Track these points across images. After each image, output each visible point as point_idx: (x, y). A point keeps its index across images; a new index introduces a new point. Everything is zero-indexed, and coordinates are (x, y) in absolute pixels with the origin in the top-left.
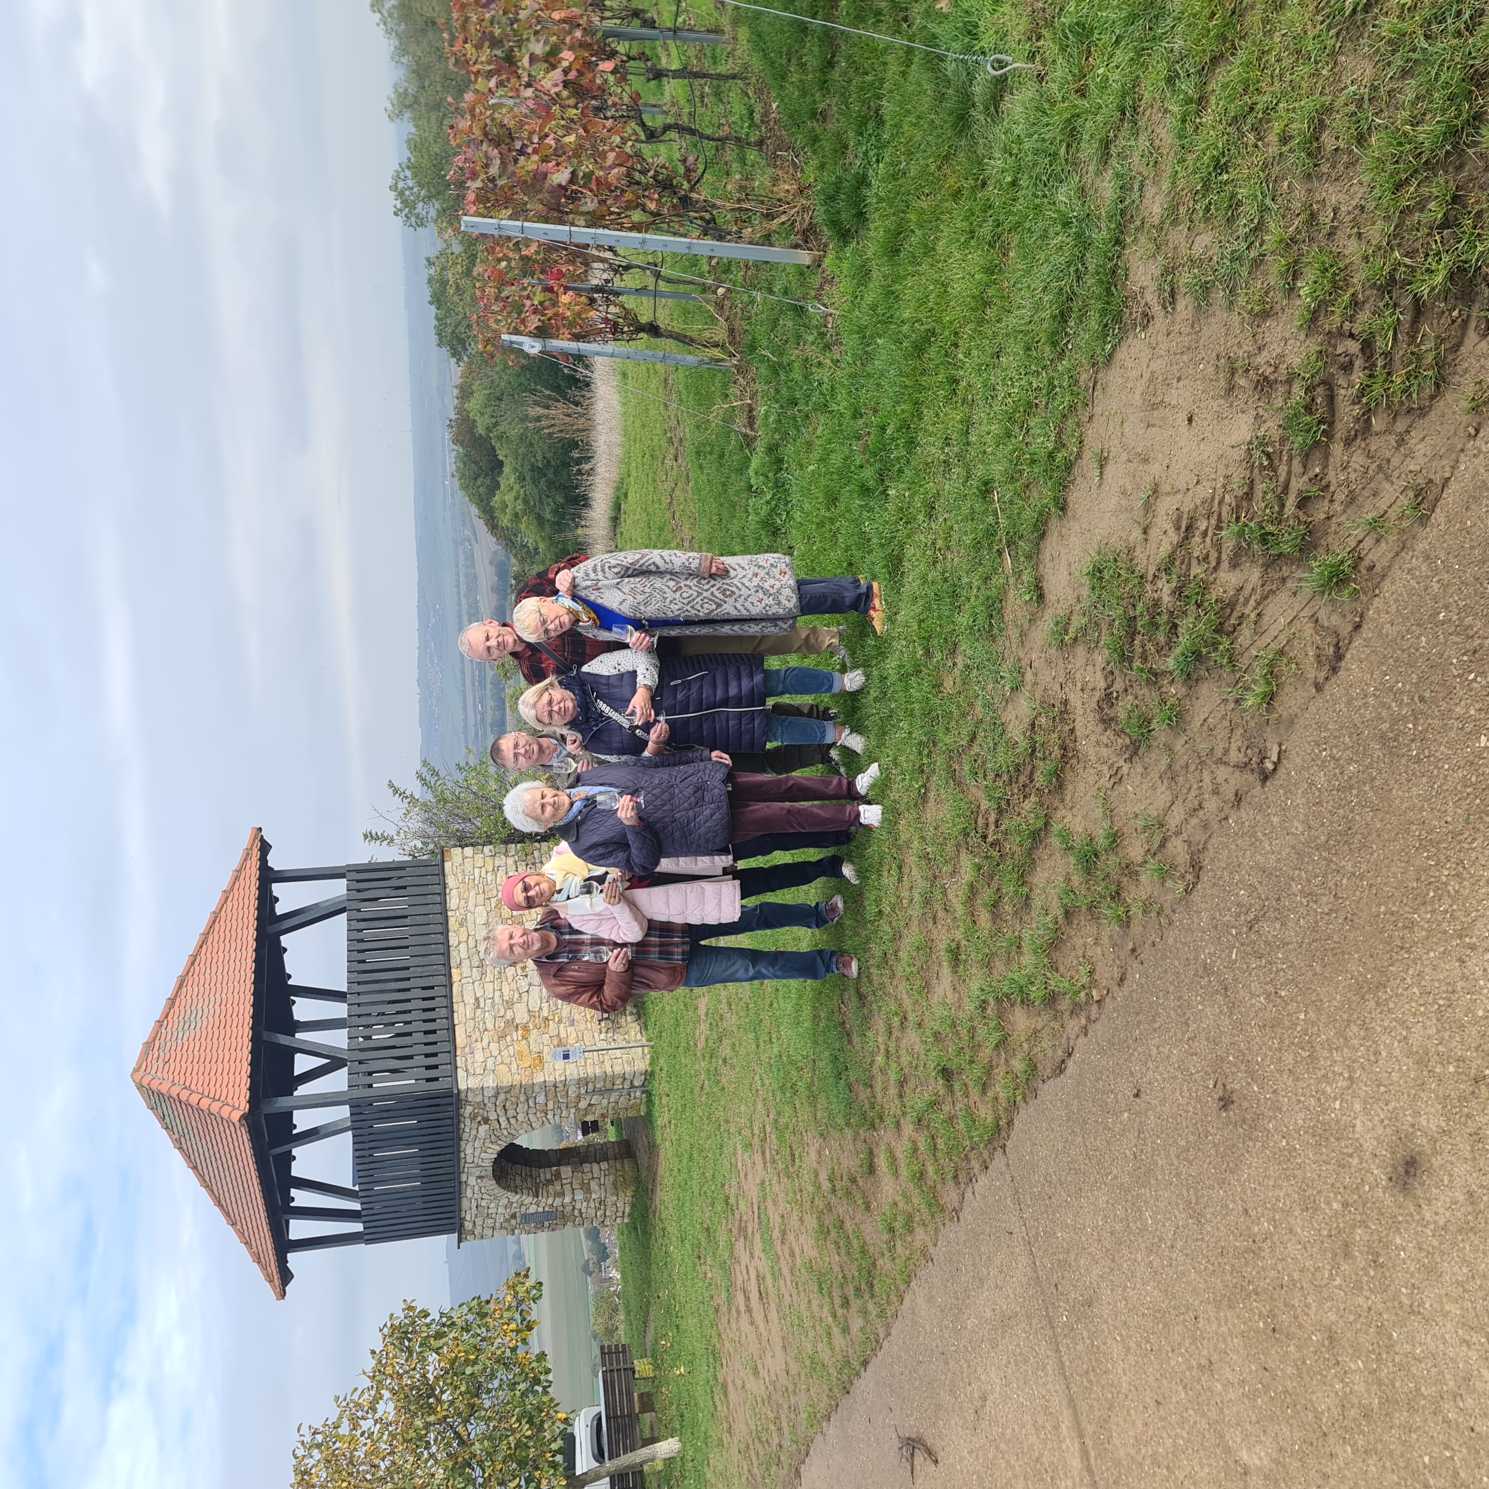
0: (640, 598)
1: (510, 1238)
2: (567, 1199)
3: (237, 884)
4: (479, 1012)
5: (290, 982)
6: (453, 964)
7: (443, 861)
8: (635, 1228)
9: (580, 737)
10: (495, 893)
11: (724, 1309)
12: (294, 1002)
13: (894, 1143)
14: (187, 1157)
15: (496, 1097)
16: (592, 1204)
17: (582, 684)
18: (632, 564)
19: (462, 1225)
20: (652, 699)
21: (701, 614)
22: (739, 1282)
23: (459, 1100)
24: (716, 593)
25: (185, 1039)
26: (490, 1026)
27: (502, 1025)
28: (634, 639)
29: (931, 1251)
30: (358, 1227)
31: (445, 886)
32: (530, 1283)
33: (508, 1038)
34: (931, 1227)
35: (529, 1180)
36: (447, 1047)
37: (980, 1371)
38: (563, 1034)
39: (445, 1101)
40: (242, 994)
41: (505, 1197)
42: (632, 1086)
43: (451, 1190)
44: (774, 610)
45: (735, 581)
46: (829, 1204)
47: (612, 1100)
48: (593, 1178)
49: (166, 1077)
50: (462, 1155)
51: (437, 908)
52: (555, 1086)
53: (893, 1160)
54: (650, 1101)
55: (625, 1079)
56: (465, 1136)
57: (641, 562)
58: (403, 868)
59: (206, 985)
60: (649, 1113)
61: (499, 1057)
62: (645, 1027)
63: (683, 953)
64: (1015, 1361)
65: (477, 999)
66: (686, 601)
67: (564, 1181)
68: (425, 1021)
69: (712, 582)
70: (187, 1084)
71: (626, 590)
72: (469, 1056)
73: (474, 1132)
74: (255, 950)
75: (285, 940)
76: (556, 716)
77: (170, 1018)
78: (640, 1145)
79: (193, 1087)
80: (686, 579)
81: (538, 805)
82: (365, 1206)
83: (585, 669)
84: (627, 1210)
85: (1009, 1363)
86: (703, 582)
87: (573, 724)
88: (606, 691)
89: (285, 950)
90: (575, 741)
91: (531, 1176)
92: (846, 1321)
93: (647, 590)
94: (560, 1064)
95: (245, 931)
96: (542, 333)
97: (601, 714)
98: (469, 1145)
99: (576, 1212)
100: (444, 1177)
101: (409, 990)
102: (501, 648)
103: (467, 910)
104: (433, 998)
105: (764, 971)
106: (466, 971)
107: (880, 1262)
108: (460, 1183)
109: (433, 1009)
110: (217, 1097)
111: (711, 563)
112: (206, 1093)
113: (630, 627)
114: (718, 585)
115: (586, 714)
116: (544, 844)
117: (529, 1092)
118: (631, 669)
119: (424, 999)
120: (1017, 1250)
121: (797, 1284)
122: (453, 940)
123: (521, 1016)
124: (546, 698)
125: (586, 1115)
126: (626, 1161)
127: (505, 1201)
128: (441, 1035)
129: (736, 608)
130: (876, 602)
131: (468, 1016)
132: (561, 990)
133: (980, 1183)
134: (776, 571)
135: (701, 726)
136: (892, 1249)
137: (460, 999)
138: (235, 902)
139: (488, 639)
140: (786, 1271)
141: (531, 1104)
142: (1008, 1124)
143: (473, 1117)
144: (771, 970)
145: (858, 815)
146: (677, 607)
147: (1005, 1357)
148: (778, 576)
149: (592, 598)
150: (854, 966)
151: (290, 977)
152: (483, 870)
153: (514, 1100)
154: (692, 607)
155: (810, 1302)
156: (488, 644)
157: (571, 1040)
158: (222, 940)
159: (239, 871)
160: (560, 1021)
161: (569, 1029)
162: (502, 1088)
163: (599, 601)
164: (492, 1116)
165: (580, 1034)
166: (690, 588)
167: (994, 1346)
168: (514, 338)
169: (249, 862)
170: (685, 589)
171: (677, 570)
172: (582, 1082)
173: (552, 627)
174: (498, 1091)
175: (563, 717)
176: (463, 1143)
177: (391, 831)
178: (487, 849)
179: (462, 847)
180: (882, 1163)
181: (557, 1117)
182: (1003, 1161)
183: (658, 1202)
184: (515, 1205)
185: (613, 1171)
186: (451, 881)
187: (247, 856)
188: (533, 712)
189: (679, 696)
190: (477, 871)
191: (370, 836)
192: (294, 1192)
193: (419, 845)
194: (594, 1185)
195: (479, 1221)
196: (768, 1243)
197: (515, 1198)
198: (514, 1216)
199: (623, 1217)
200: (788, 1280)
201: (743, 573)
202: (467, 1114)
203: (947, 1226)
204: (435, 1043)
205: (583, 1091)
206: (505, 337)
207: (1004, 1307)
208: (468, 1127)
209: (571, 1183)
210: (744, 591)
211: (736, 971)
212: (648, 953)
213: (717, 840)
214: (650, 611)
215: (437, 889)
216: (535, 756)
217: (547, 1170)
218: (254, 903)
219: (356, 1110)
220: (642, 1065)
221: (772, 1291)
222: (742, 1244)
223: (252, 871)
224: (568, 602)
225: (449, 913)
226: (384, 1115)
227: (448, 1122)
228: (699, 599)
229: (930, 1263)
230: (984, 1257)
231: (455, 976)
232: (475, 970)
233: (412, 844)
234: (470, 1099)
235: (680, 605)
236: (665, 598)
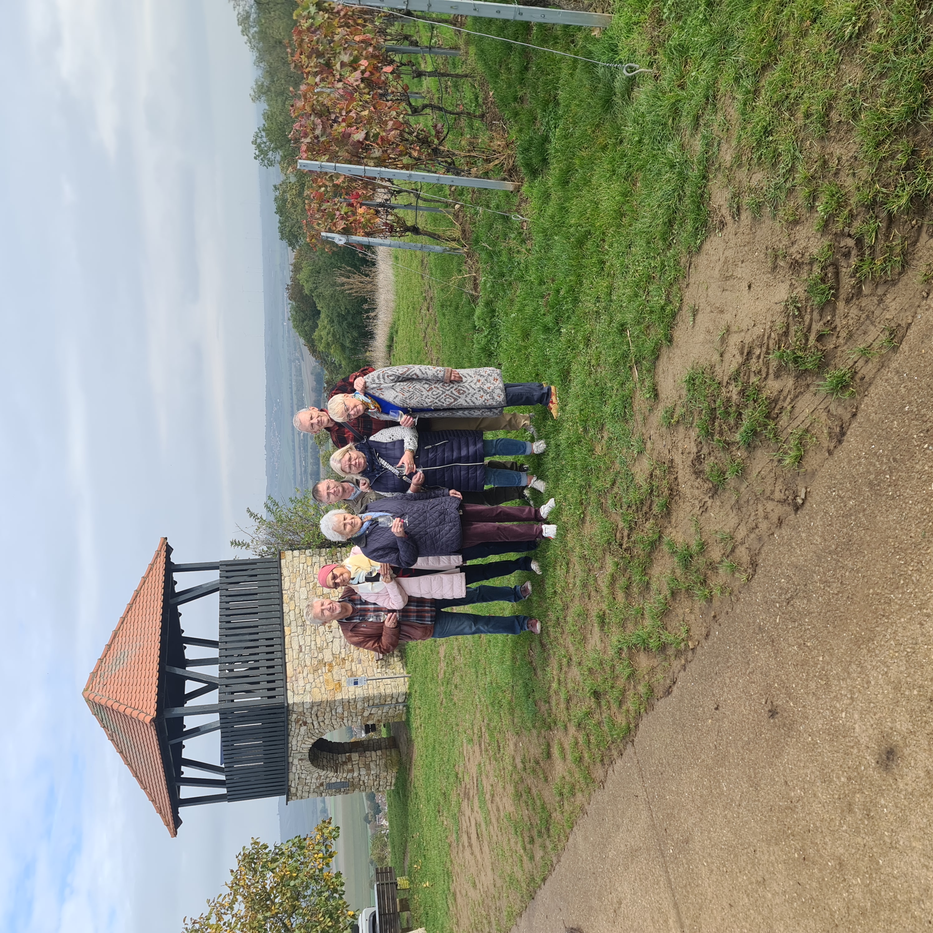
0: (407, 395)
1: (319, 799)
2: (356, 774)
3: (151, 572)
4: (301, 654)
5: (183, 635)
6: (285, 624)
7: (280, 559)
8: (398, 793)
9: (368, 481)
10: (312, 579)
11: (455, 844)
12: (185, 647)
13: (563, 739)
14: (117, 745)
15: (311, 708)
16: (371, 778)
17: (370, 448)
18: (401, 374)
19: (289, 790)
20: (414, 457)
21: (445, 405)
22: (464, 827)
23: (288, 710)
24: (454, 392)
25: (117, 670)
26: (308, 663)
27: (316, 663)
28: (403, 419)
29: (586, 808)
30: (223, 791)
31: (281, 575)
32: (331, 827)
33: (320, 671)
34: (586, 793)
35: (332, 761)
36: (281, 676)
37: (617, 885)
38: (354, 669)
39: (280, 711)
40: (153, 642)
41: (317, 772)
42: (397, 702)
43: (283, 767)
44: (490, 402)
45: (466, 384)
46: (522, 777)
47: (384, 711)
48: (372, 761)
49: (104, 694)
50: (290, 745)
51: (276, 589)
52: (349, 702)
53: (563, 750)
54: (408, 712)
55: (393, 698)
56: (292, 733)
57: (408, 373)
58: (255, 563)
59: (131, 637)
60: (408, 720)
61: (314, 683)
62: (405, 665)
63: (431, 617)
64: (640, 878)
65: (300, 646)
66: (435, 397)
67: (354, 763)
68: (267, 660)
69: (452, 385)
70: (118, 699)
71: (398, 390)
72: (295, 683)
73: (297, 731)
74: (162, 615)
75: (180, 608)
76: (353, 468)
77: (107, 657)
78: (402, 740)
79: (121, 701)
80: (436, 383)
81: (342, 524)
82: (228, 777)
83: (372, 438)
84: (393, 781)
85: (636, 879)
86: (446, 385)
87: (364, 473)
88: (384, 452)
89: (180, 614)
90: (365, 484)
91: (333, 759)
92: (532, 853)
93: (411, 389)
94: (352, 688)
95: (156, 602)
96: (346, 232)
97: (381, 467)
98: (294, 739)
99: (361, 782)
100: (278, 759)
101: (257, 640)
102: (320, 424)
103: (295, 590)
104: (273, 646)
105: (482, 628)
106: (294, 628)
107: (554, 815)
108: (288, 763)
109: (273, 653)
110: (136, 707)
111: (451, 374)
112: (129, 705)
113: (401, 412)
114: (455, 387)
115: (372, 467)
116: (344, 549)
117: (332, 706)
118: (400, 439)
119: (267, 646)
120: (641, 807)
121: (501, 829)
122: (286, 609)
123: (328, 657)
124: (347, 456)
125: (368, 720)
126: (393, 750)
127: (317, 775)
128: (278, 669)
129: (466, 401)
130: (553, 398)
131: (295, 657)
132: (355, 639)
133: (618, 764)
134: (491, 378)
135: (444, 475)
136: (561, 806)
137: (289, 646)
138: (150, 584)
139: (311, 418)
140: (494, 821)
141: (334, 713)
142: (635, 727)
143: (297, 721)
144: (486, 627)
145: (541, 531)
146: (430, 400)
147: (633, 876)
148: (492, 381)
149: (377, 394)
150: (538, 626)
151: (183, 631)
152: (305, 565)
153: (323, 710)
154: (439, 401)
155: (509, 840)
156: (312, 421)
157: (359, 673)
158: (141, 608)
159: (152, 565)
160: (352, 661)
161: (358, 666)
162: (315, 703)
163: (381, 396)
164: (309, 721)
165: (365, 669)
166: (438, 389)
167: (626, 868)
168: (329, 235)
169: (159, 559)
170: (434, 389)
171: (430, 378)
172: (367, 699)
173: (352, 412)
174: (313, 705)
175: (358, 469)
176: (290, 738)
177: (248, 540)
178: (308, 551)
179: (292, 550)
180: (556, 751)
181: (350, 722)
182: (632, 750)
183: (413, 776)
184: (322, 777)
185: (385, 756)
186: (285, 572)
187: (158, 556)
188: (339, 465)
189: (430, 455)
191: (235, 543)
192: (183, 768)
193: (265, 549)
194: (372, 765)
195: (300, 788)
196: (483, 802)
197: (323, 773)
198: (322, 784)
199: (391, 786)
200: (495, 826)
201: (471, 379)
202: (293, 719)
203: (596, 792)
204: (274, 674)
205: (366, 705)
206: (323, 234)
207: (633, 844)
208: (293, 727)
209: (358, 764)
210: (471, 391)
211: (464, 628)
212: (410, 616)
213: (454, 546)
214: (413, 403)
215: (276, 576)
216: (340, 494)
217: (343, 755)
218: (162, 584)
219: (224, 716)
220: (403, 689)
221: (485, 833)
222: (466, 803)
223: (161, 565)
224: (362, 397)
225: (284, 592)
226: (241, 719)
227: (281, 724)
228: (443, 396)
229: (586, 815)
230: (620, 812)
231: (287, 632)
232: (299, 628)
233: (261, 548)
234: (295, 710)
235: (432, 399)
236: (422, 395)
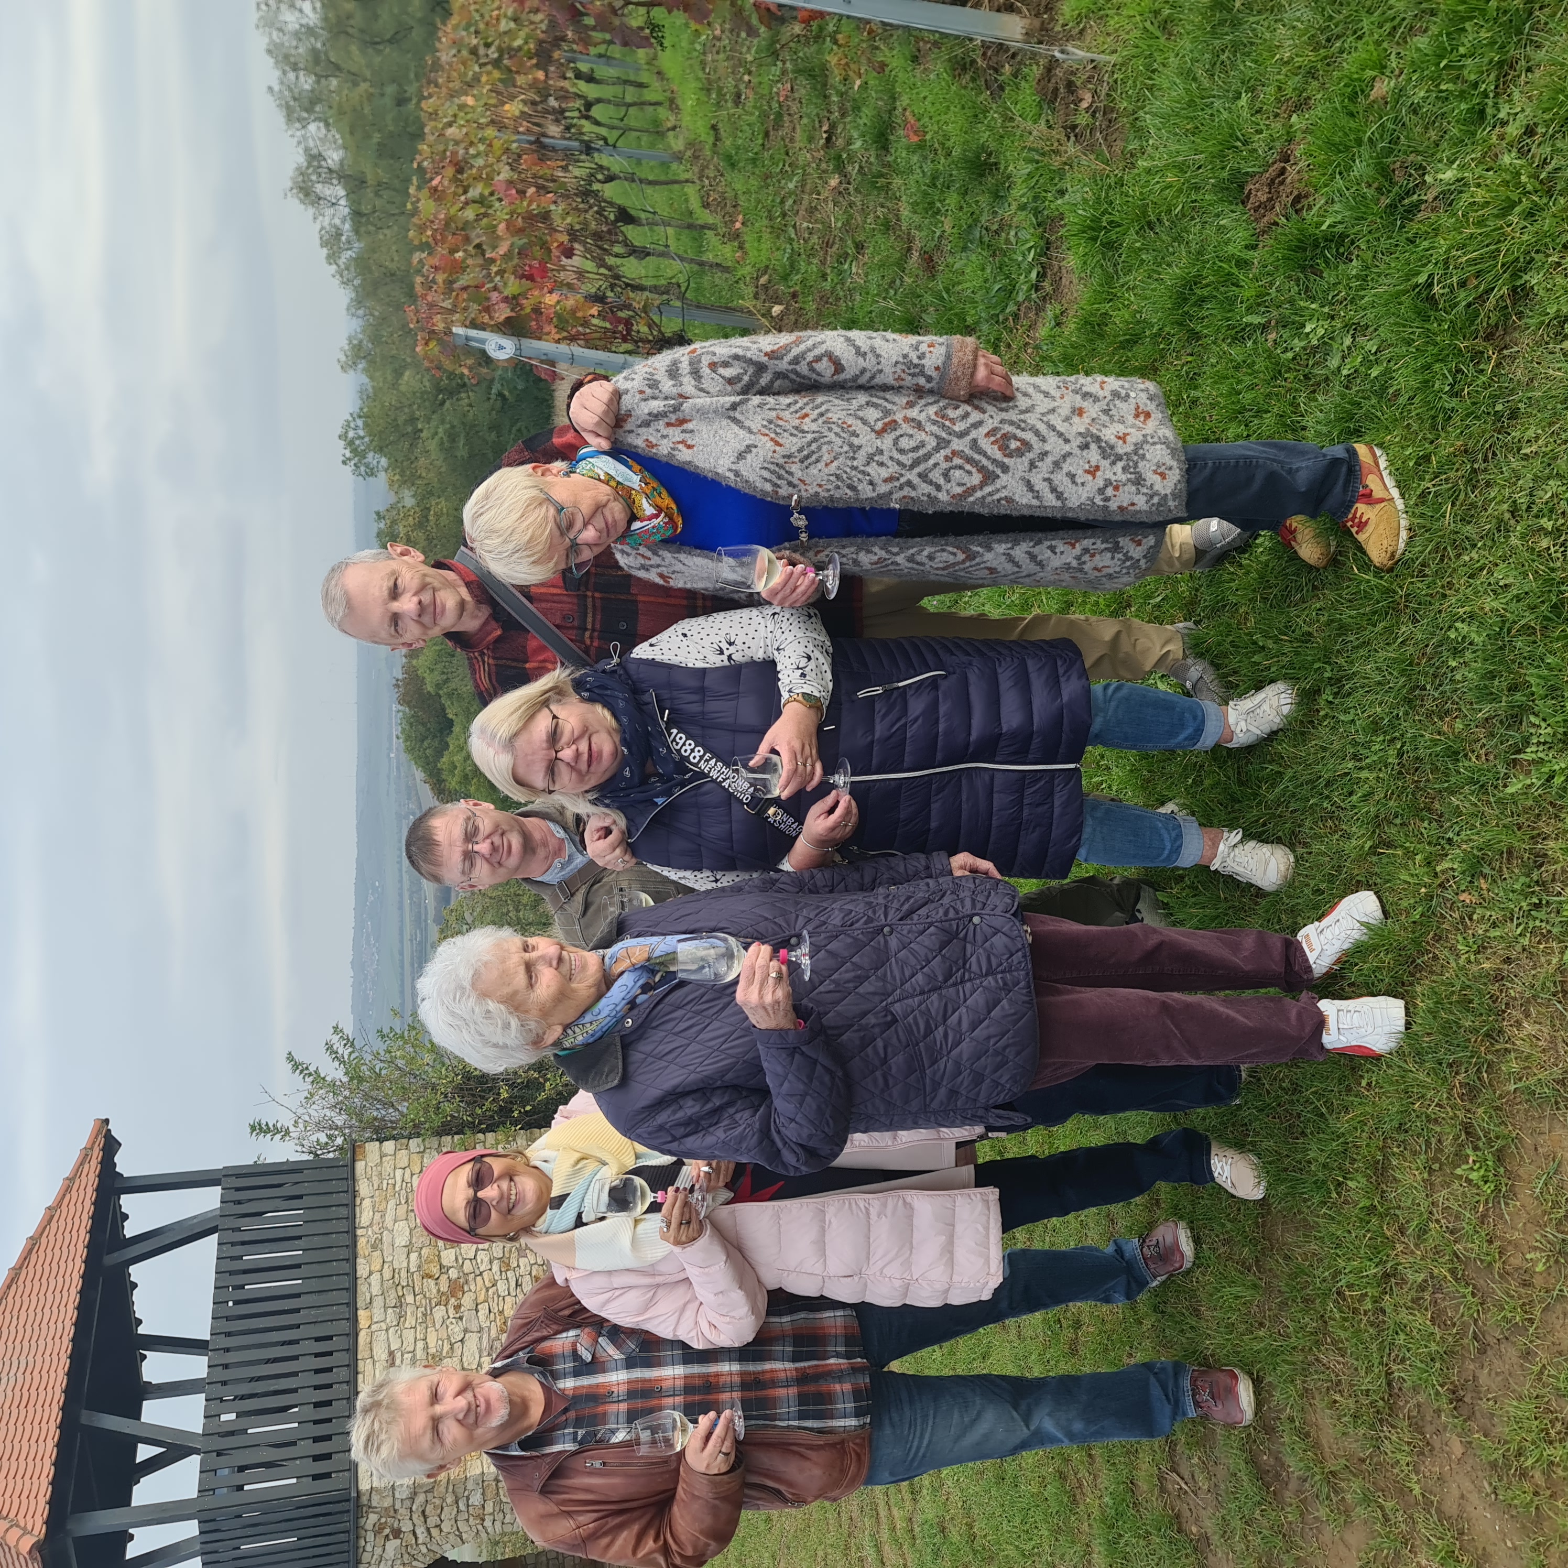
0: (791, 444)
3: (68, 1195)
5: (141, 1330)
6: (360, 1304)
7: (354, 1161)
9: (622, 822)
12: (145, 1357)
15: (412, 1499)
17: (636, 690)
18: (772, 355)
20: (820, 730)
21: (943, 496)
23: (359, 1506)
24: (986, 444)
28: (772, 578)
31: (355, 1194)
39: (339, 1508)
40: (55, 1356)
44: (1126, 497)
45: (1032, 419)
51: (343, 1226)
56: (366, 1557)
57: (795, 351)
58: (299, 1171)
65: (391, 1354)
66: (907, 459)
68: (316, 1388)
69: (975, 416)
71: (756, 422)
73: (378, 1551)
74: (81, 1292)
75: (136, 1272)
76: (565, 775)
80: (911, 405)
83: (642, 651)
86: (951, 413)
88: (695, 708)
89: (135, 1285)
90: (607, 832)
93: (808, 425)
96: (515, 329)
97: (681, 765)
101: (296, 1342)
102: (427, 619)
103: (383, 1227)
104: (330, 1354)
106: (378, 1313)
109: (330, 1370)
110: (4, 1513)
111: (975, 358)
114: (989, 424)
115: (643, 765)
116: (490, 1135)
117: (460, 1491)
118: (759, 655)
119: (317, 1355)
122: (362, 1271)
128: (339, 1407)
129: (1030, 486)
130: (1373, 484)
134: (1126, 409)
137: (367, 1355)
138: (62, 1222)
139: (395, 593)
141: (462, 1511)
143: (378, 1530)
145: (1320, 1023)
146: (884, 473)
148: (1132, 418)
149: (663, 449)
150: (1245, 1394)
151: (139, 1322)
152: (408, 1171)
153: (438, 1502)
154: (923, 476)
156: (396, 606)
158: (38, 1276)
159: (72, 1177)
162: (421, 1489)
163: (684, 455)
164: (406, 1527)
166: (919, 426)
168: (473, 333)
169: (86, 1166)
170: (905, 428)
171: (888, 379)
174: (415, 1490)
175: (581, 776)
177: (286, 1120)
178: (414, 1143)
179: (381, 1140)
186: (363, 1188)
187: (85, 1157)
188: (506, 759)
189: (881, 726)
190: (399, 1173)
191: (259, 1129)
193: (323, 1139)
202: (369, 1525)
204: (327, 1421)
208: (370, 1545)
210: (1054, 445)
214: (816, 482)
215: (344, 1198)
216: (513, 861)
218: (86, 1223)
219: (208, 1526)
223: (90, 1179)
225: (359, 1232)
226: (254, 1530)
227: (343, 1537)
228: (939, 457)
231: (363, 1322)
232: (390, 1311)
233: (314, 1138)
234: (374, 1504)
235: (893, 469)
236: (856, 449)
